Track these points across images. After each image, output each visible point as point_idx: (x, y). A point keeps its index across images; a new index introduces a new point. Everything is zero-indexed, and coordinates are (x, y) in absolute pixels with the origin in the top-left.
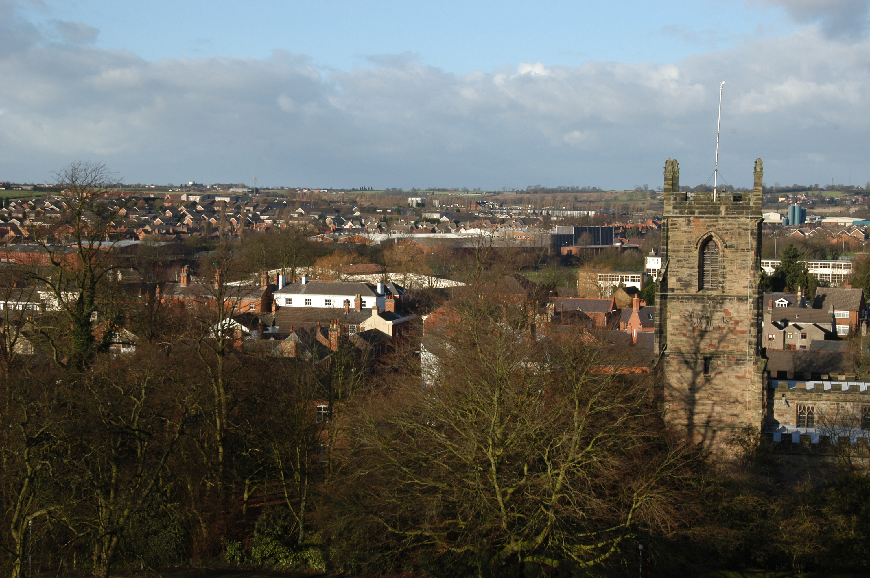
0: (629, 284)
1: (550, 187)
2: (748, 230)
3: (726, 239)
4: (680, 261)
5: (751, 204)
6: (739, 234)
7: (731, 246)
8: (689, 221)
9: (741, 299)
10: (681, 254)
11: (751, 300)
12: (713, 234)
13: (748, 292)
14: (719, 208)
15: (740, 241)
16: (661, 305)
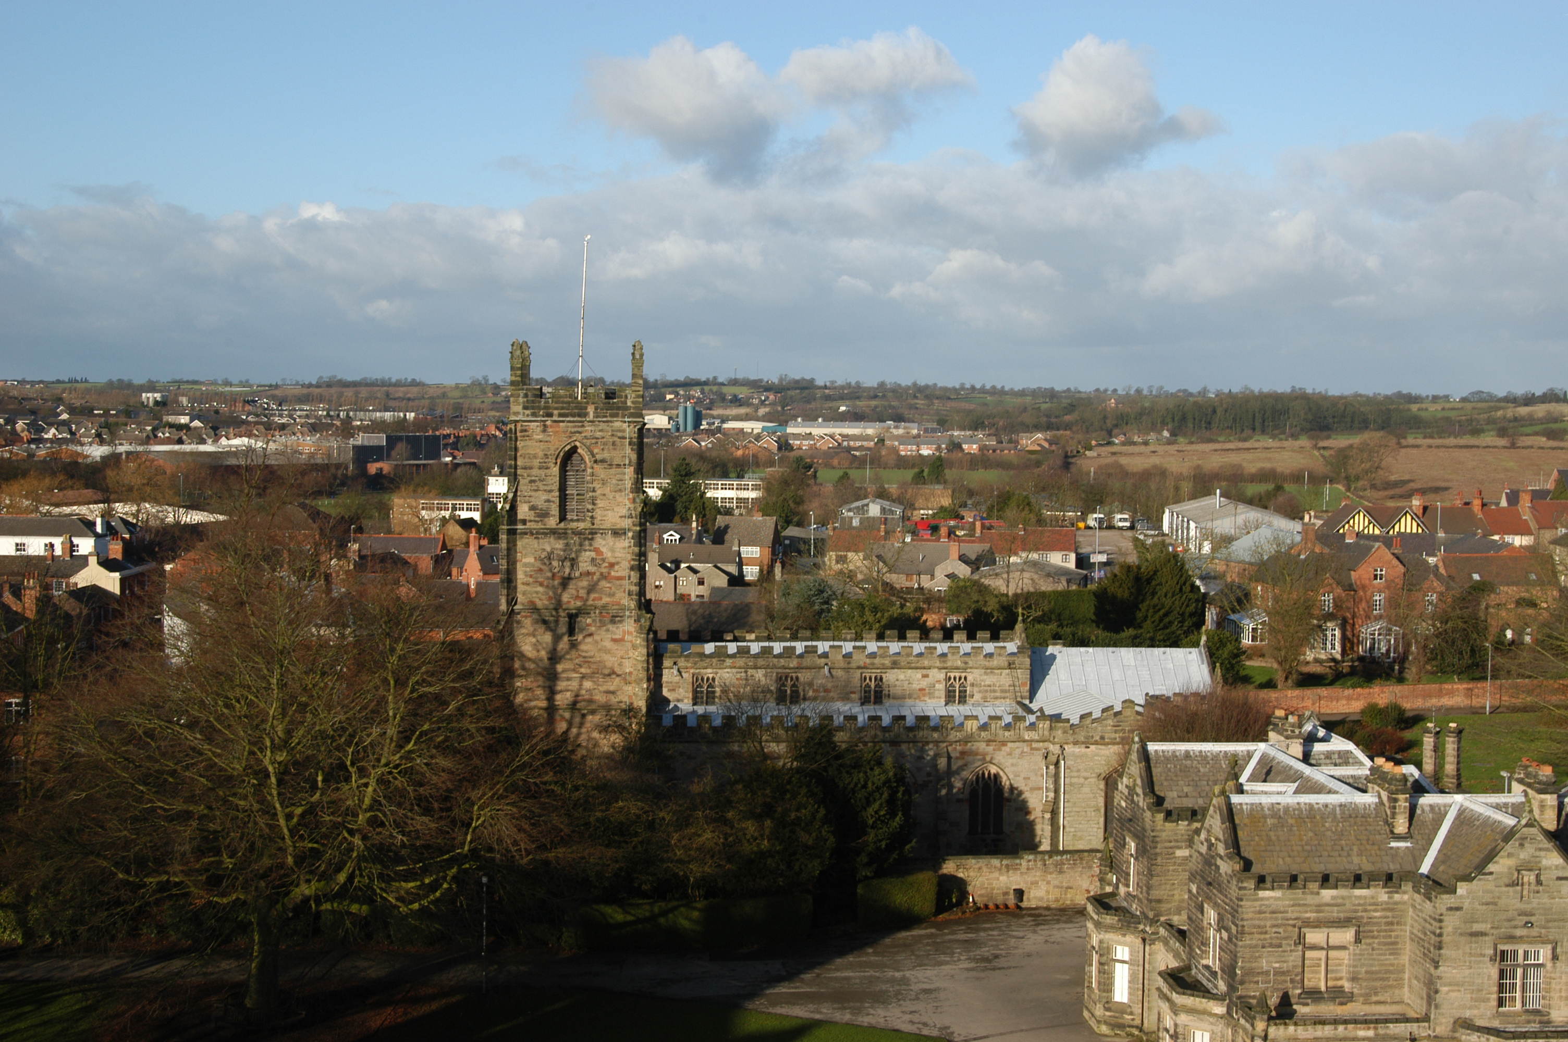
0: (464, 515)
1: (350, 378)
2: (625, 438)
3: (596, 451)
4: (534, 481)
5: (629, 404)
6: (614, 444)
7: (603, 461)
8: (545, 426)
9: (618, 533)
10: (535, 472)
11: (630, 534)
12: (578, 444)
13: (627, 523)
14: (586, 408)
15: (614, 453)
16: (508, 542)
